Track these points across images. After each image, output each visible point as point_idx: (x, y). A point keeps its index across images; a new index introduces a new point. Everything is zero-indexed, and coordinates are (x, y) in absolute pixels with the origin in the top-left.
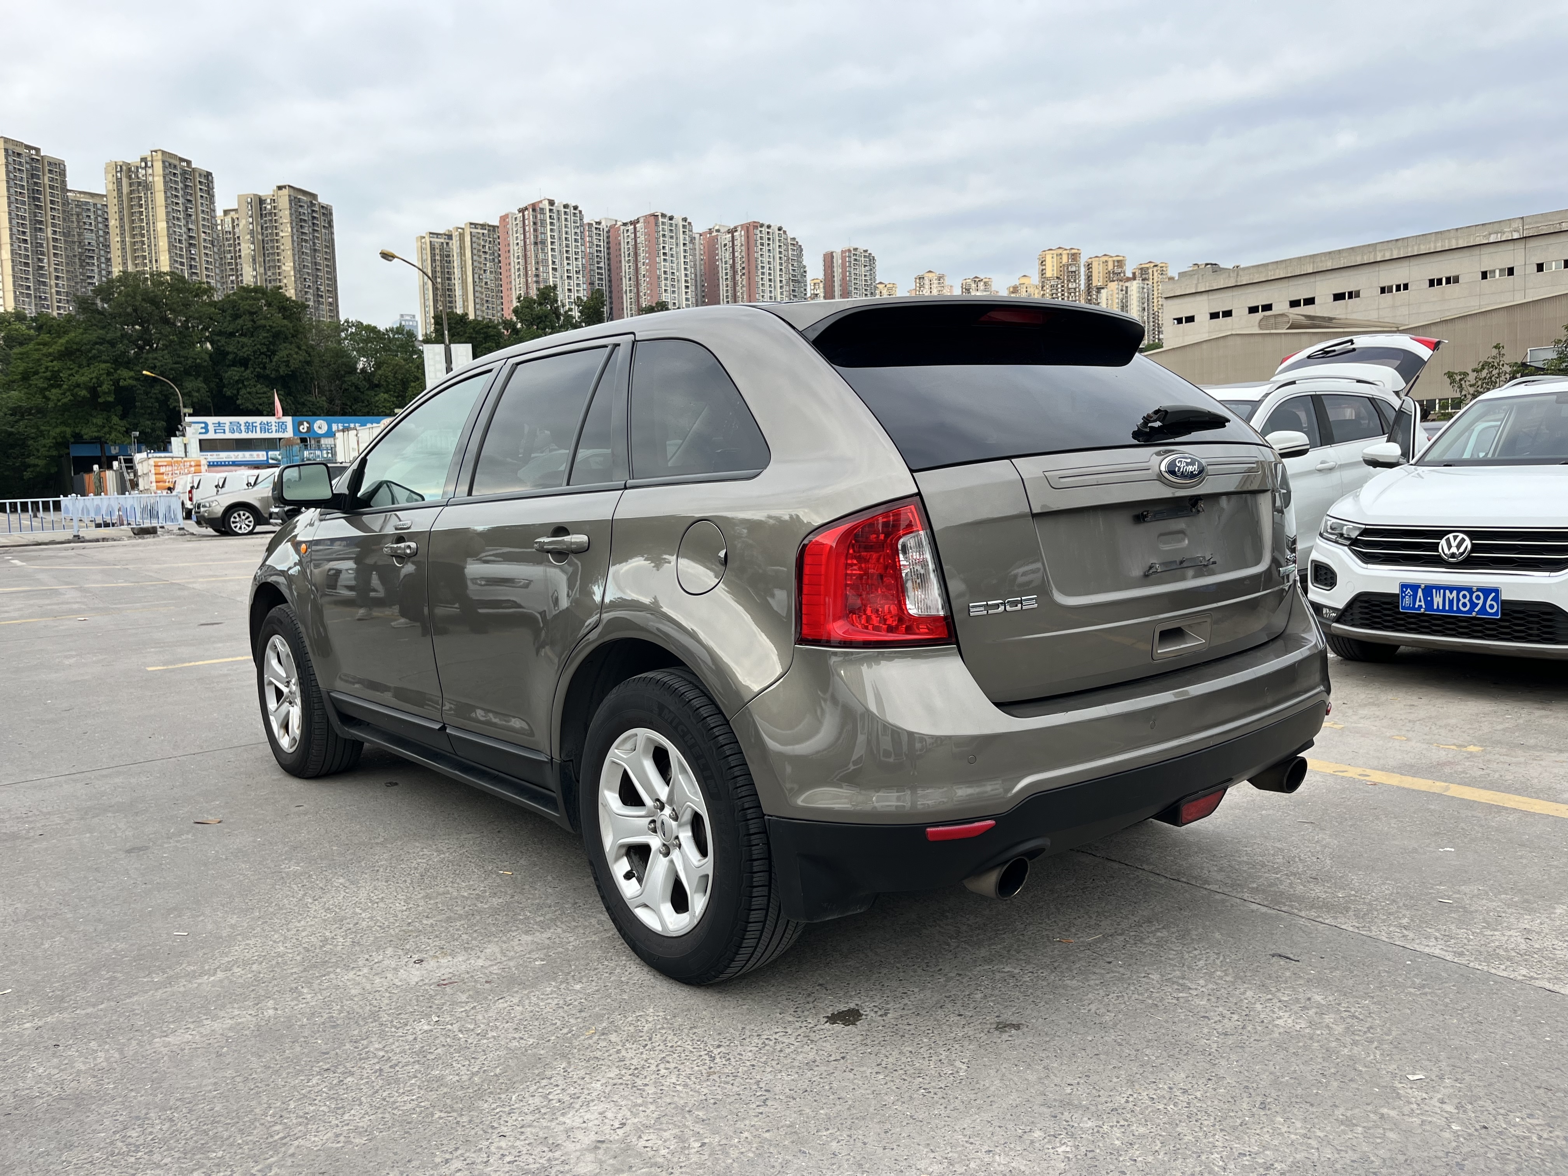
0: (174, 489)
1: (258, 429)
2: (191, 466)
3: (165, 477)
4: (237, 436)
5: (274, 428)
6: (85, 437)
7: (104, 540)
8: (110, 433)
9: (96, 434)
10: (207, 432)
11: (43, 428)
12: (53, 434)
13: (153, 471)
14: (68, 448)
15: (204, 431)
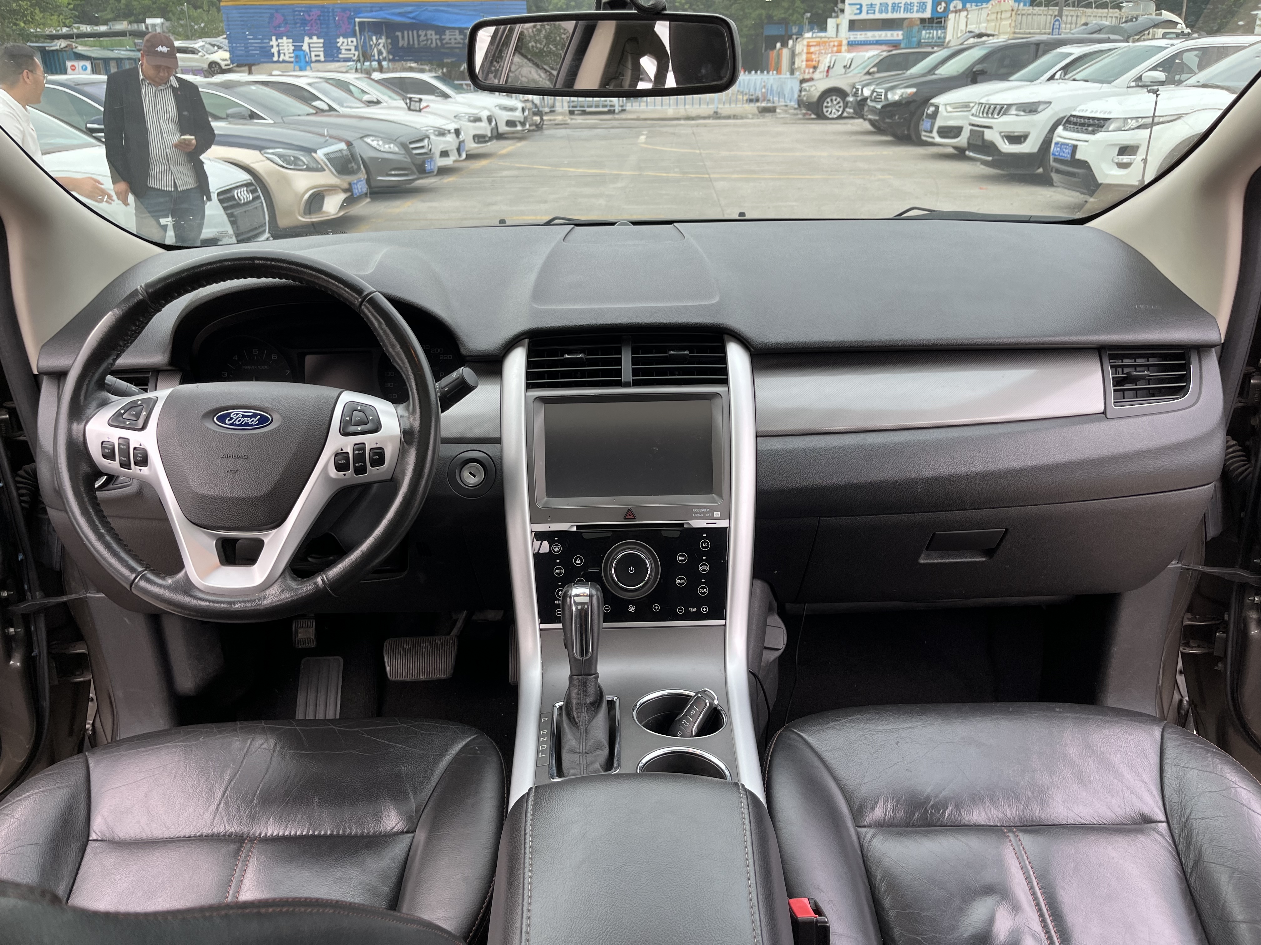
0: (817, 67)
1: (902, 9)
2: (834, 46)
3: (813, 56)
4: (884, 16)
5: (915, 8)
6: (775, 18)
7: (735, 117)
8: (792, 15)
9: (783, 16)
10: (861, 12)
11: (747, 11)
12: (753, 16)
13: (805, 51)
14: (763, 28)
15: (858, 11)
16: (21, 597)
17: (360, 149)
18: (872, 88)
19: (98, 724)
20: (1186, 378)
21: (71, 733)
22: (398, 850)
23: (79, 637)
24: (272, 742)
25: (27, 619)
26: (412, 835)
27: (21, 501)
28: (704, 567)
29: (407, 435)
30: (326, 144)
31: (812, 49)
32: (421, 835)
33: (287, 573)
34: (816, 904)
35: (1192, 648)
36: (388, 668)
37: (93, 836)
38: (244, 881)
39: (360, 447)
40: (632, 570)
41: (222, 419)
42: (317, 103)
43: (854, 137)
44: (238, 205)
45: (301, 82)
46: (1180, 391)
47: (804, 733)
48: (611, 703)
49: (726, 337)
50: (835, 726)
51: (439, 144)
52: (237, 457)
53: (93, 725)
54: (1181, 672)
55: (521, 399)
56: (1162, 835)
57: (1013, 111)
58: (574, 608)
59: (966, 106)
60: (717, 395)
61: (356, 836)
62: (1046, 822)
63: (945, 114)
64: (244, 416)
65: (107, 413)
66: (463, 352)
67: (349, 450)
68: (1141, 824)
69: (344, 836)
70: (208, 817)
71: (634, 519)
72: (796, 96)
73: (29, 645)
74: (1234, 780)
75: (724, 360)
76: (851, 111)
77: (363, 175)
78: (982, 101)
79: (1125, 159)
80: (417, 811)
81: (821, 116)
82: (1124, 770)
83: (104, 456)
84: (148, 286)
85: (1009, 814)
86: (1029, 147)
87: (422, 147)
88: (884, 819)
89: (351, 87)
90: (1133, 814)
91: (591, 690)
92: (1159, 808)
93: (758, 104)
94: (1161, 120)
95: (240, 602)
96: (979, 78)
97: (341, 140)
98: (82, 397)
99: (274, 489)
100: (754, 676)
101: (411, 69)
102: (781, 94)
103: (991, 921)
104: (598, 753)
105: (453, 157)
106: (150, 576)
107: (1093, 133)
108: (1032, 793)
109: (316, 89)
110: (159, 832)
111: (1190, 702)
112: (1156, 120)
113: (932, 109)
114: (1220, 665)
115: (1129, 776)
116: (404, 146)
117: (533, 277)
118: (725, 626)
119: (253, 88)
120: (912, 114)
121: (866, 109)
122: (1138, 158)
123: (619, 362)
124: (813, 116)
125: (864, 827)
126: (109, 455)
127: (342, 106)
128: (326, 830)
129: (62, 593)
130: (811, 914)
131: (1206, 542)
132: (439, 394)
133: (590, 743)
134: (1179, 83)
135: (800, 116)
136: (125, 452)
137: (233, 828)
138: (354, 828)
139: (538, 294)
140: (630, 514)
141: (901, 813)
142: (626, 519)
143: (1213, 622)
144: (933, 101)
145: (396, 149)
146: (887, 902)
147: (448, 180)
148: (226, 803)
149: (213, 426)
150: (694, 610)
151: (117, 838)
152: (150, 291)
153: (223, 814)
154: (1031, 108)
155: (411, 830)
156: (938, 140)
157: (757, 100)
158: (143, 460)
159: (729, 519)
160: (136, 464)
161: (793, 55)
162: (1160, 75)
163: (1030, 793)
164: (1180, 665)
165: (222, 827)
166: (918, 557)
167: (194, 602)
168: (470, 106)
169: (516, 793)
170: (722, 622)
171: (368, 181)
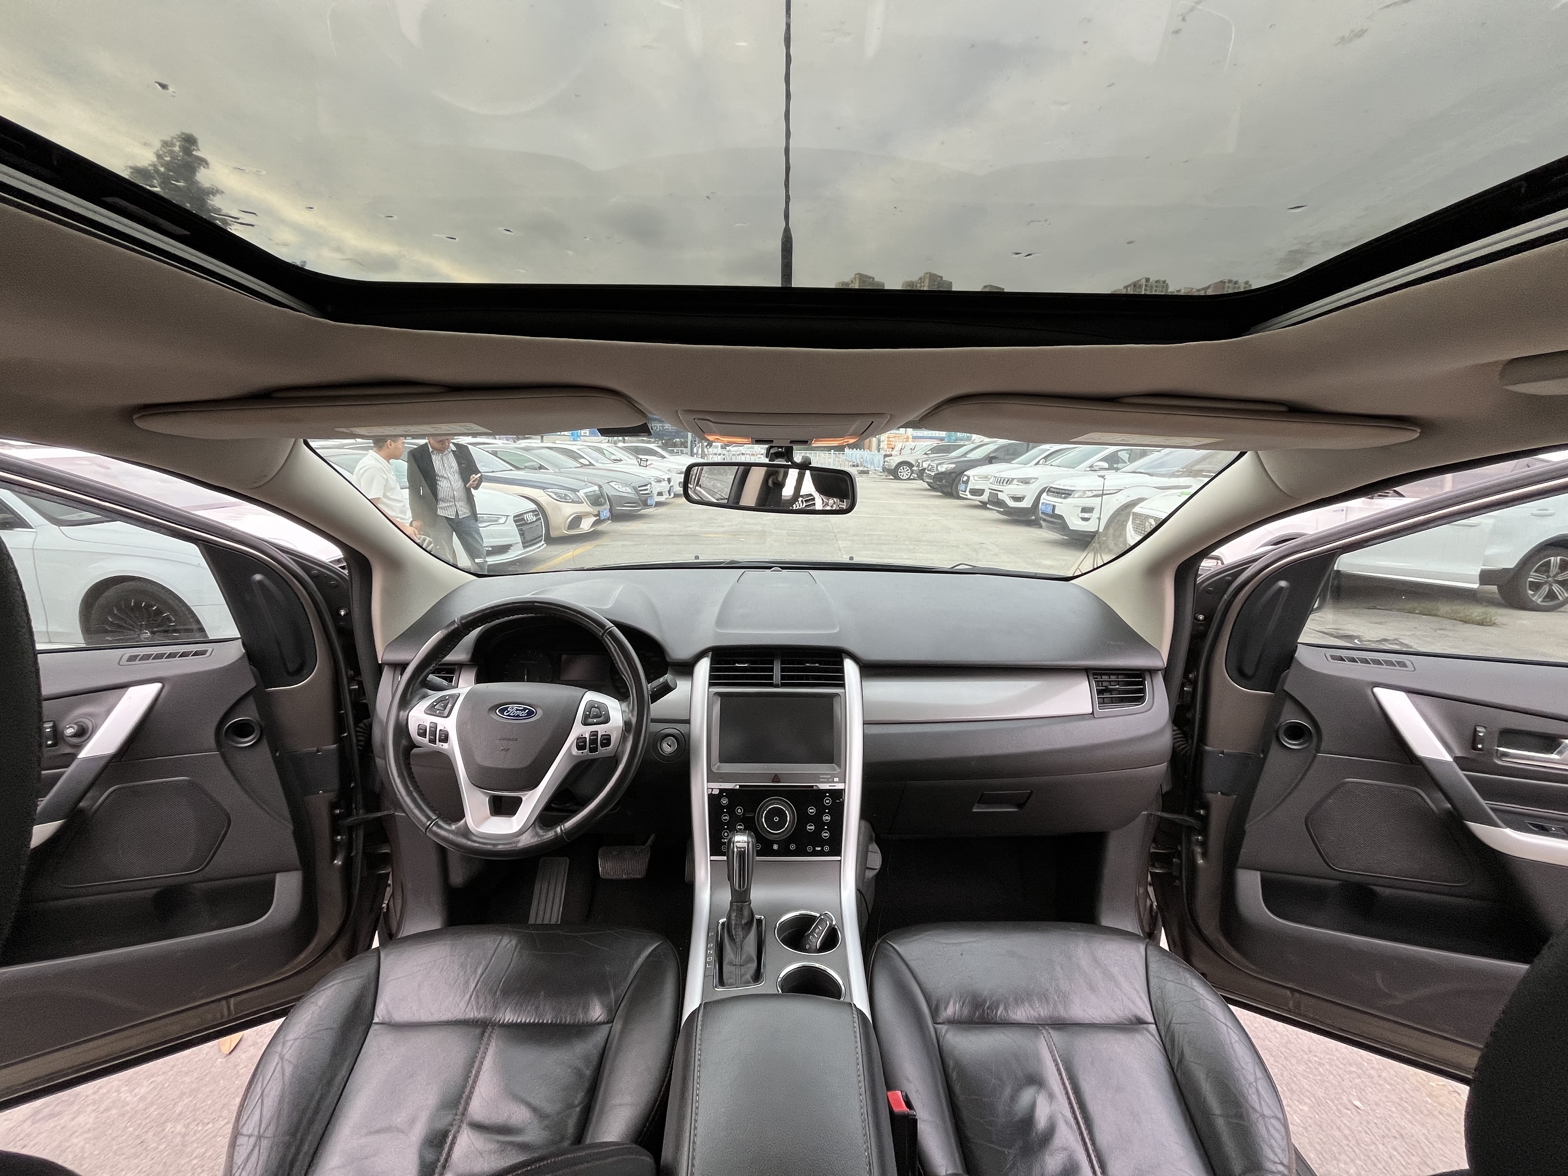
16: (349, 813)
17: (607, 490)
18: (928, 463)
19: (391, 903)
20: (1143, 691)
21: (371, 910)
22: (599, 1037)
23: (386, 840)
24: (514, 942)
25: (351, 829)
26: (610, 1025)
27: (358, 745)
28: (827, 818)
29: (627, 724)
30: (586, 487)
31: (891, 439)
32: (618, 1026)
33: (537, 823)
34: (907, 1096)
35: (1157, 868)
36: (600, 869)
37: (376, 1020)
38: (484, 1063)
39: (594, 734)
40: (776, 819)
41: (502, 711)
42: (582, 460)
43: (918, 492)
44: (526, 524)
45: (574, 448)
46: (1140, 700)
47: (894, 943)
48: (759, 921)
49: (843, 655)
50: (918, 939)
51: (656, 488)
52: (509, 740)
53: (388, 904)
54: (1150, 885)
55: (704, 695)
56: (1153, 1035)
57: (1015, 482)
58: (735, 850)
59: (986, 478)
60: (837, 695)
61: (569, 1025)
62: (1068, 1022)
63: (973, 481)
64: (517, 710)
65: (425, 704)
66: (668, 659)
67: (587, 736)
68: (1136, 1024)
69: (560, 1025)
70: (463, 1005)
71: (779, 782)
72: (881, 465)
73: (350, 849)
74: (1201, 992)
75: (842, 670)
76: (916, 476)
77: (607, 506)
78: (997, 475)
79: (1086, 515)
80: (616, 1002)
81: (897, 478)
82: (1121, 979)
83: (419, 735)
84: (463, 618)
85: (1042, 1015)
86: (1026, 504)
87: (647, 490)
88: (954, 1018)
89: (605, 451)
90: (1130, 1016)
91: (746, 913)
92: (1148, 1010)
93: (858, 468)
94: (1108, 492)
95: (501, 844)
96: (993, 461)
97: (596, 484)
98: (409, 695)
99: (533, 762)
100: (860, 893)
101: (643, 441)
102: (872, 463)
103: (1033, 1107)
104: (750, 965)
105: (666, 496)
106: (441, 823)
107: (1065, 498)
108: (1058, 997)
109: (582, 452)
110: (425, 1017)
111: (1158, 906)
112: (1104, 492)
113: (965, 478)
114: (1177, 881)
115: (1125, 985)
116: (635, 488)
117: (717, 609)
118: (840, 861)
119: (543, 451)
120: (954, 480)
121: (925, 475)
122: (1095, 515)
123: (771, 670)
124: (892, 477)
125: (940, 1024)
126: (422, 734)
127: (598, 462)
128: (548, 1019)
129: (379, 810)
130: (902, 1107)
131: (1162, 795)
132: (650, 693)
133: (744, 957)
134: (1117, 469)
135: (884, 477)
136: (433, 733)
137: (481, 1015)
138: (568, 1018)
139: (720, 622)
140: (776, 778)
141: (966, 1012)
142: (773, 782)
143: (1169, 851)
144: (965, 473)
145: (630, 490)
146: (957, 1089)
147: (661, 510)
148: (477, 997)
149: (497, 716)
150: (819, 849)
151: (393, 1022)
152: (463, 621)
153: (474, 1003)
154: (1026, 481)
155: (610, 1021)
156: (970, 496)
157: (858, 466)
158: (445, 738)
159: (845, 783)
160: (439, 741)
161: (879, 442)
162: (1106, 465)
163: (1056, 998)
164: (1149, 879)
165: (473, 1014)
166: (972, 808)
167: (469, 843)
168: (679, 464)
169: (690, 1007)
170: (838, 858)
171: (611, 510)
